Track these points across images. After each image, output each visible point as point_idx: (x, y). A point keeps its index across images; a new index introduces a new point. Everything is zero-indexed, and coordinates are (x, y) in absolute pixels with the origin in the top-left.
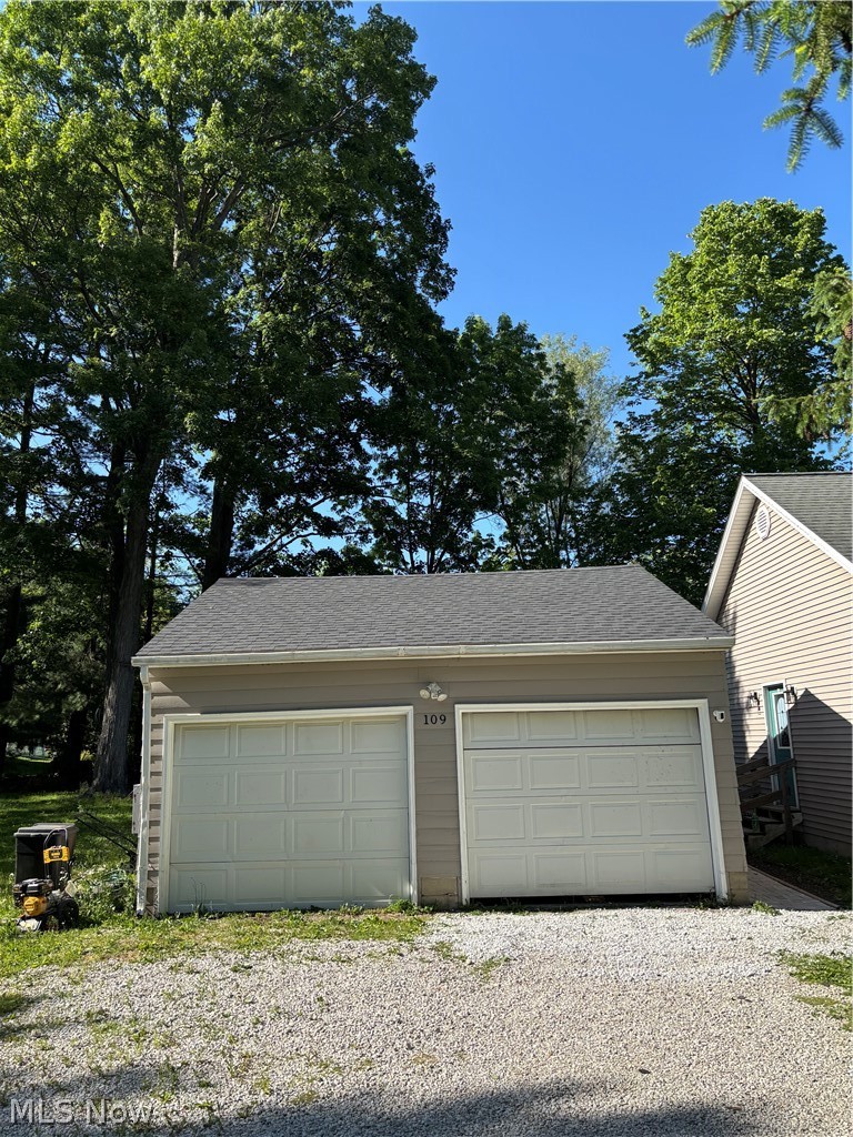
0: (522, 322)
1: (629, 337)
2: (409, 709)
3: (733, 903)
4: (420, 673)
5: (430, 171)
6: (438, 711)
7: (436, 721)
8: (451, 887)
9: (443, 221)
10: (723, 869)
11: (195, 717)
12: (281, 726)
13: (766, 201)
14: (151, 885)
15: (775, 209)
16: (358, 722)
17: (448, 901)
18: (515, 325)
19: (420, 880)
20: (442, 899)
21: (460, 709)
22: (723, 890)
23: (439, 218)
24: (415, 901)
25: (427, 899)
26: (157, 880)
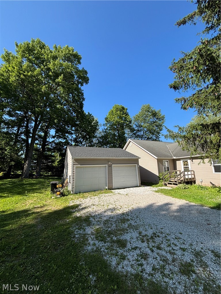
2: (107, 165)
3: (140, 186)
4: (108, 161)
7: (110, 166)
10: (139, 183)
11: (79, 166)
13: (121, 105)
15: (122, 107)
16: (100, 167)
17: (111, 188)
19: (108, 186)
21: (113, 165)
23: (84, 97)
24: (107, 189)
25: (109, 189)
26: (74, 189)
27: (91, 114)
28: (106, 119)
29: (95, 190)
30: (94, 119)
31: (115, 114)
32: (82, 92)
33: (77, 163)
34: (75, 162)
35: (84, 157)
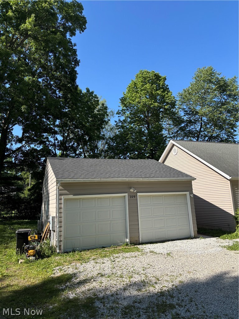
0: (93, 91)
1: (121, 100)
2: (127, 194)
3: (195, 237)
4: (129, 185)
5: (75, 45)
6: (133, 195)
7: (133, 197)
8: (137, 239)
9: (78, 60)
10: (193, 230)
11: (71, 196)
12: (94, 199)
13: (154, 72)
14: (60, 244)
15: (156, 74)
16: (113, 198)
17: (137, 242)
18: (91, 91)
19: (130, 237)
20: (135, 242)
21: (138, 194)
22: (193, 235)
23: (77, 59)
24: (129, 243)
25: (132, 242)
26: (62, 243)
27: (92, 93)
28: (123, 100)
29: (104, 246)
30: (98, 101)
31: (141, 90)
32: (74, 48)
33: (66, 192)
34: (62, 188)
35: (81, 180)
